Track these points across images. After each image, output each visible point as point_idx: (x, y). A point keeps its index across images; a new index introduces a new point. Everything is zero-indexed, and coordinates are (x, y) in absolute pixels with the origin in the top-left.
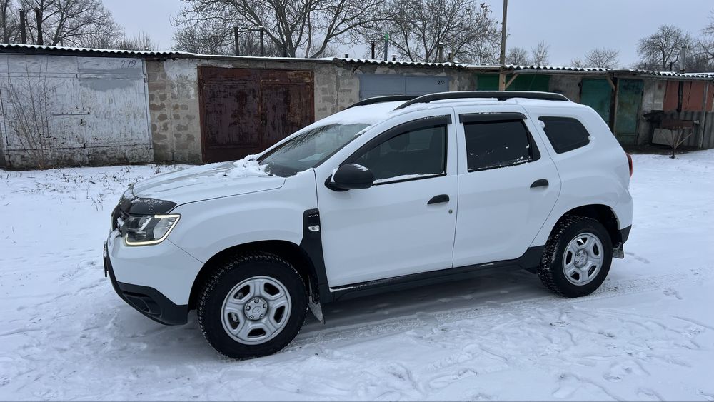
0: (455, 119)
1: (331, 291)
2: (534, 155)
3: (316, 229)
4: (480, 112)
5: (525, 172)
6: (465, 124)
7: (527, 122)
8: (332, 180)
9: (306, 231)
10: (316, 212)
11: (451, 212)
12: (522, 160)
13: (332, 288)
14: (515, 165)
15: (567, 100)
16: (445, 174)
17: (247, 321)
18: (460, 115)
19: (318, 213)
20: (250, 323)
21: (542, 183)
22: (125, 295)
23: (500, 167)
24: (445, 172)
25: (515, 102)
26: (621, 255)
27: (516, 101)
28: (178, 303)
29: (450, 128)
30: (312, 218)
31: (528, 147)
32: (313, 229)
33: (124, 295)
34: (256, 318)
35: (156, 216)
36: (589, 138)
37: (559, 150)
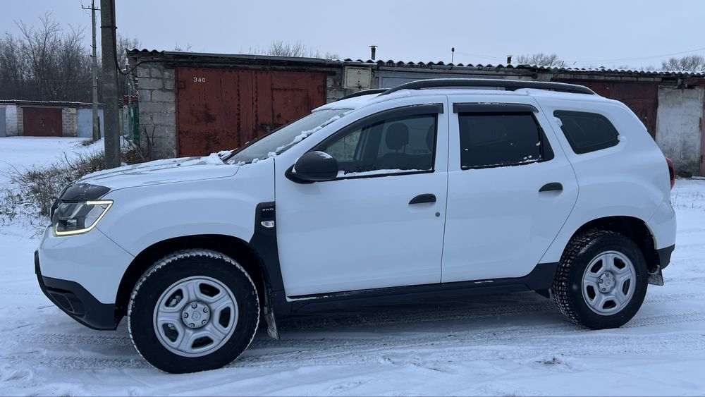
0: (448, 109)
1: (289, 300)
2: (545, 153)
3: (271, 224)
4: (479, 101)
5: (533, 173)
6: (460, 115)
7: (538, 116)
8: (294, 171)
9: (258, 227)
10: (273, 205)
11: (438, 215)
12: (531, 159)
13: (291, 297)
14: (521, 164)
15: (592, 94)
16: (433, 171)
17: (187, 331)
18: (454, 104)
19: (274, 207)
20: (191, 332)
21: (554, 187)
22: (50, 292)
23: (502, 166)
24: (433, 168)
25: (526, 94)
26: (660, 281)
27: (527, 92)
28: (103, 301)
29: (442, 119)
30: (266, 212)
31: (538, 144)
32: (267, 224)
33: (48, 291)
34: (197, 326)
35: (89, 203)
36: (620, 138)
37: (579, 149)
